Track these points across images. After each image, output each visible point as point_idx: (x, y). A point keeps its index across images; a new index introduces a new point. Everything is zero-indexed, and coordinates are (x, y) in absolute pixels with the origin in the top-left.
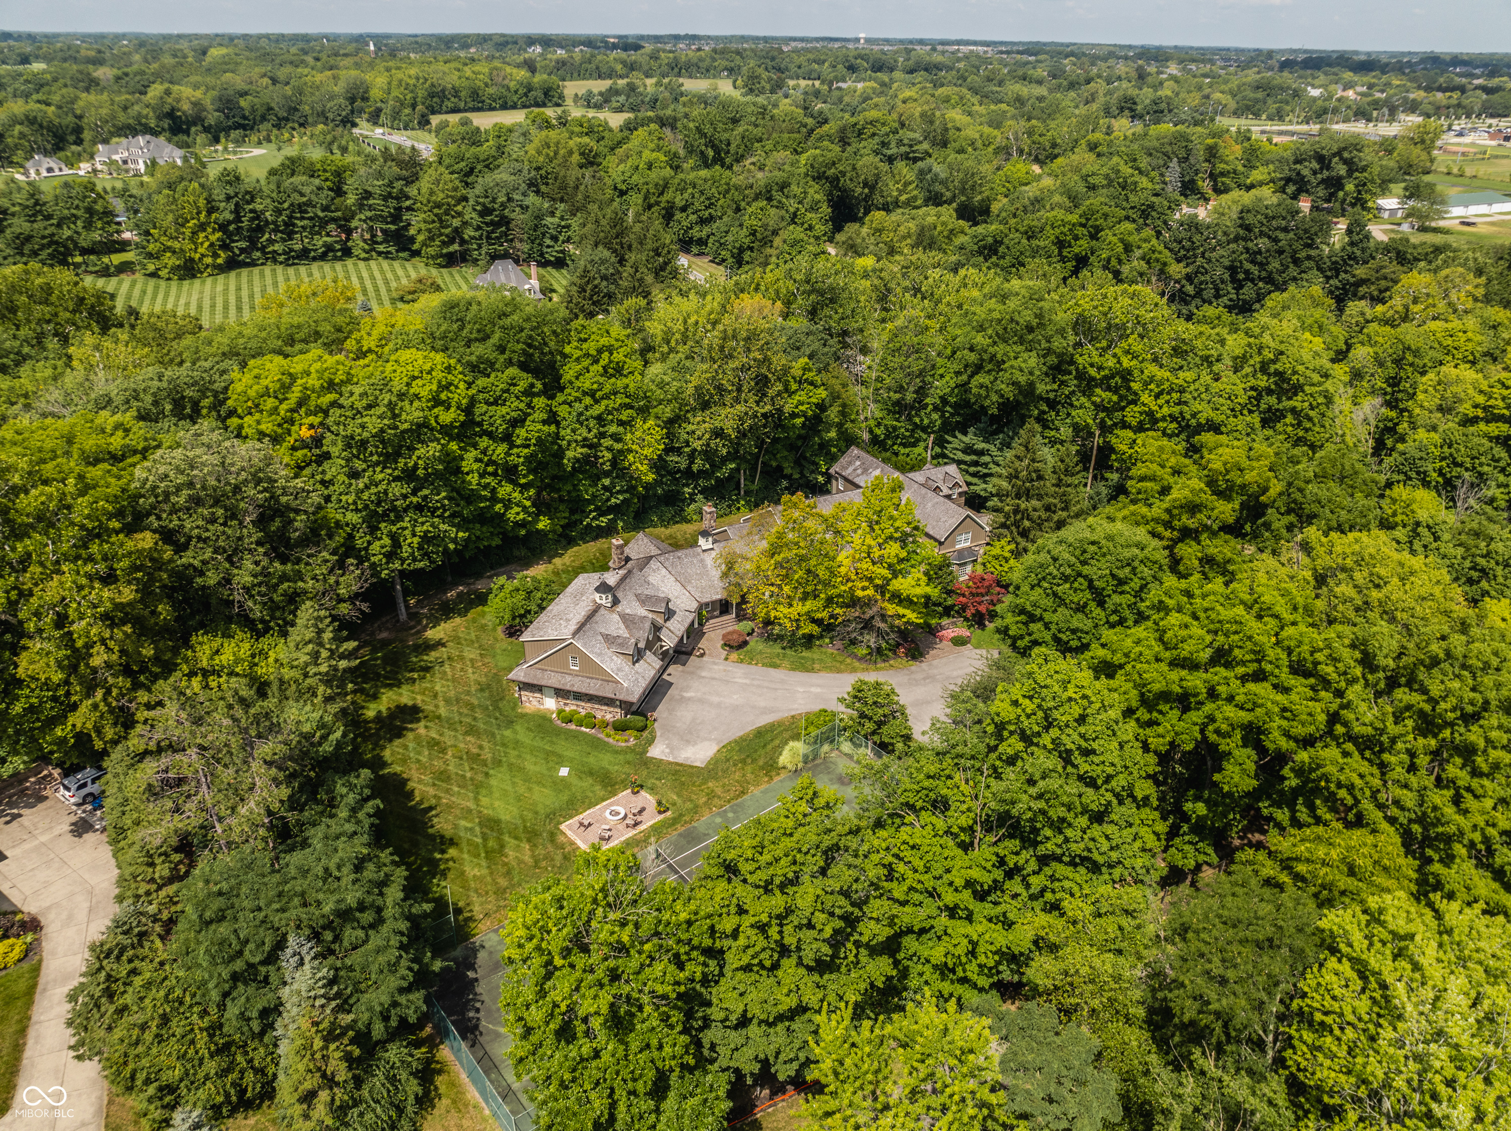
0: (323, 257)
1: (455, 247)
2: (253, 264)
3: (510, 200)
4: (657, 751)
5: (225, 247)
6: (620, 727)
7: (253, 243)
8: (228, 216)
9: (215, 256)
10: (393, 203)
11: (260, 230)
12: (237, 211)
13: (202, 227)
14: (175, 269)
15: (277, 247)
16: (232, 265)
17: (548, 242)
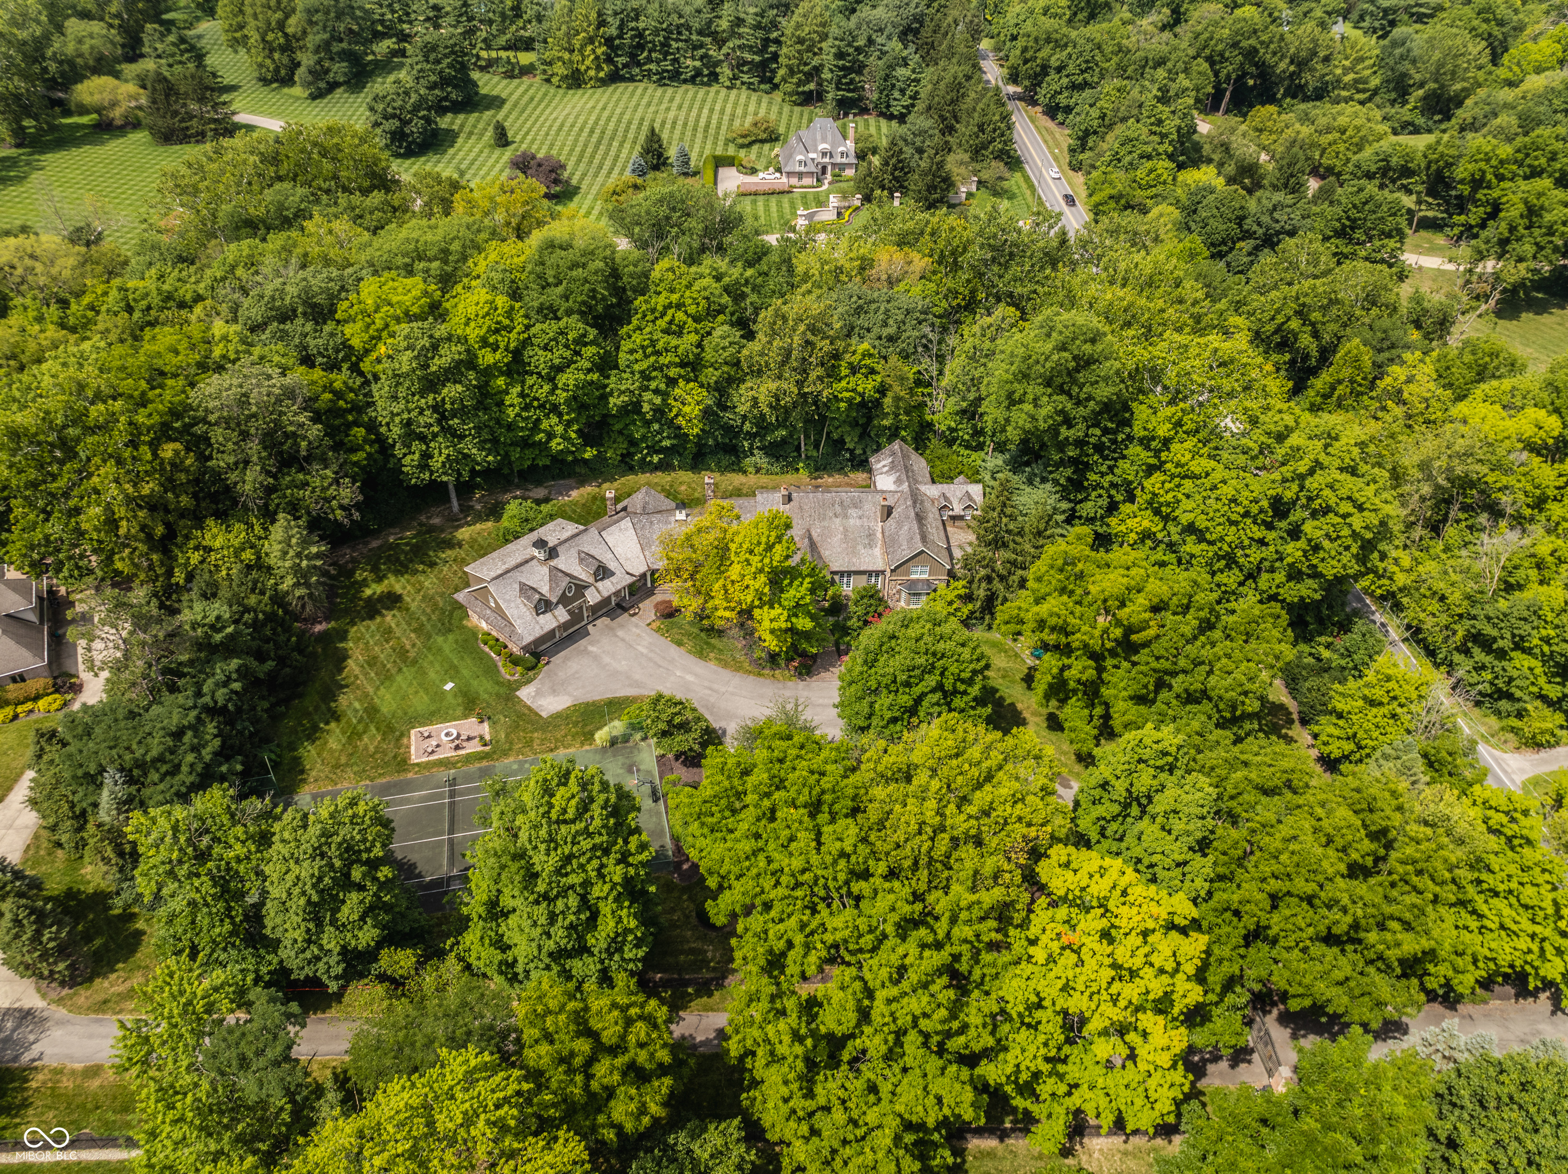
0: (692, 80)
1: (812, 86)
2: (632, 79)
3: (870, 42)
4: (525, 694)
5: (609, 60)
6: (515, 661)
7: (633, 56)
8: (613, 31)
9: (599, 68)
10: (760, 34)
11: (640, 47)
12: (621, 27)
13: (591, 40)
14: (564, 78)
15: (653, 67)
16: (614, 78)
17: (896, 94)
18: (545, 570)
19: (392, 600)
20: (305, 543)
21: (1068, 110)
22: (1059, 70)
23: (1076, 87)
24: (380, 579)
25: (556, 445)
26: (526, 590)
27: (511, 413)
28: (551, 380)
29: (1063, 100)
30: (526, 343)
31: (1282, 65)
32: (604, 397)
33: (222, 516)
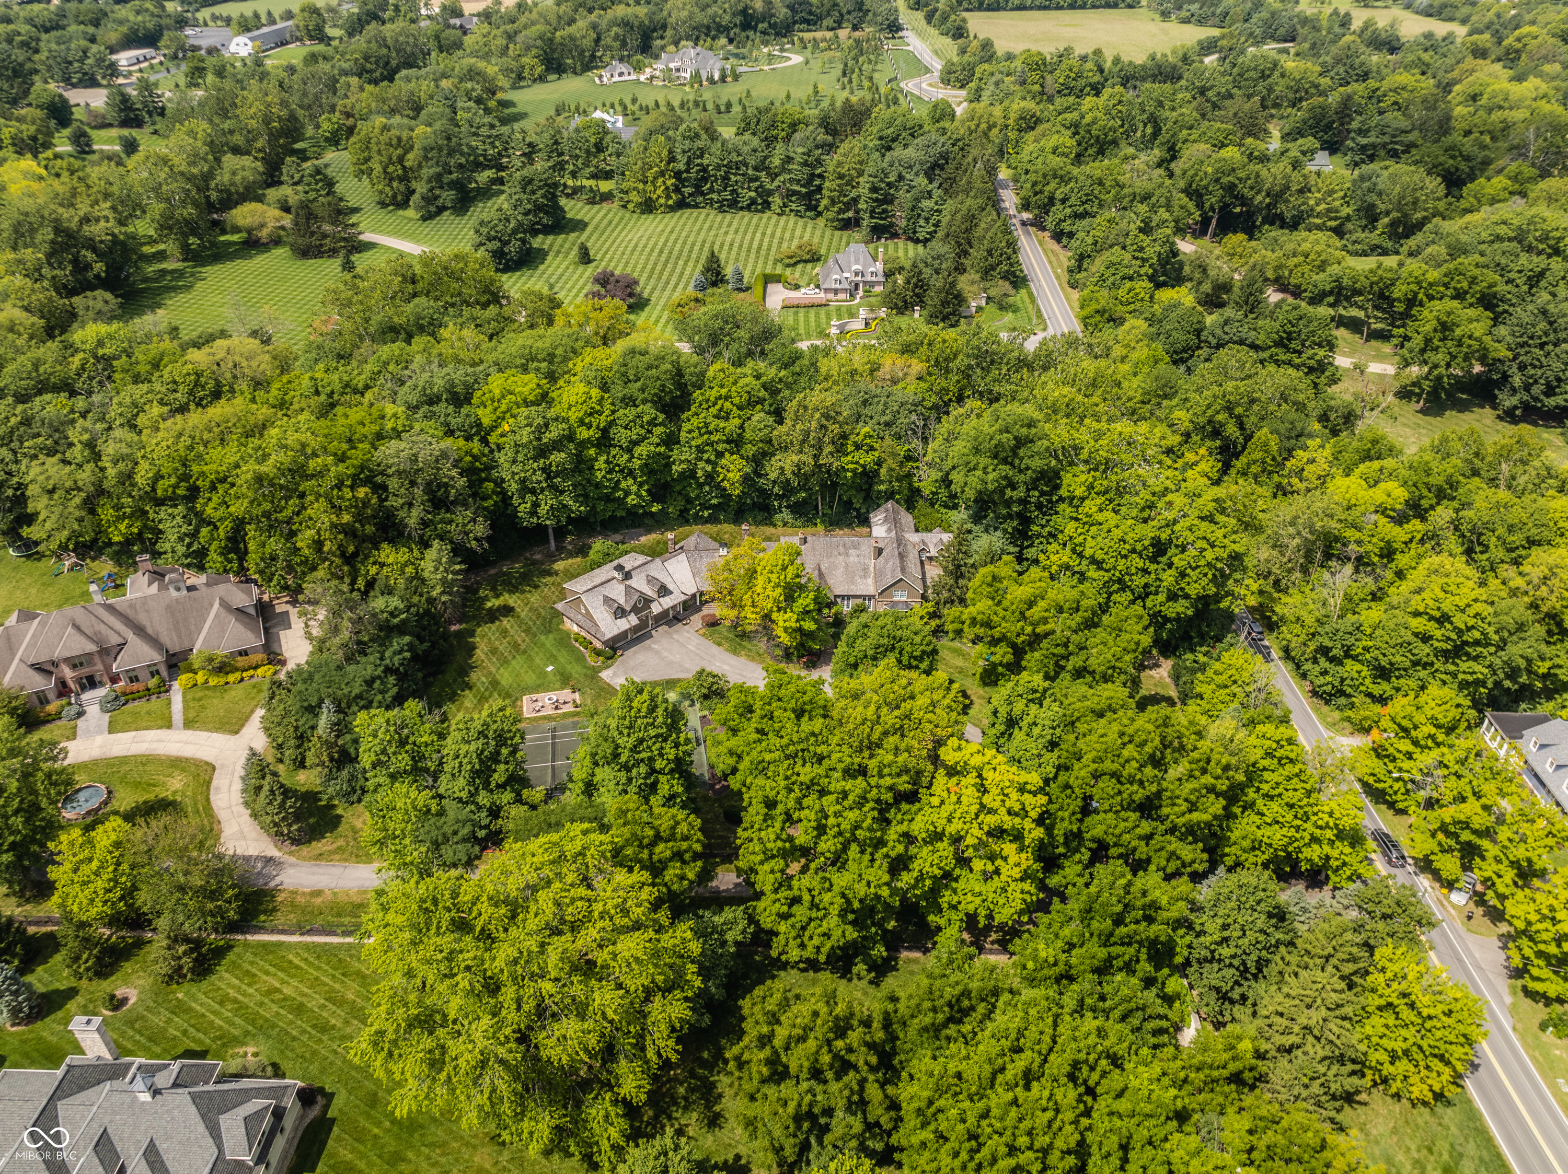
0: (748, 208)
1: (850, 214)
2: (696, 206)
3: (901, 177)
4: (605, 675)
5: (677, 190)
6: (598, 653)
7: (698, 187)
8: (681, 166)
9: (668, 197)
10: (806, 170)
11: (705, 180)
12: (688, 163)
13: (662, 174)
14: (638, 205)
15: (715, 196)
16: (681, 205)
17: (922, 222)
18: (622, 587)
19: (507, 610)
20: (451, 562)
21: (1071, 235)
22: (1063, 201)
23: (1077, 216)
24: (497, 596)
25: (631, 500)
26: (607, 600)
27: (599, 475)
28: (629, 451)
29: (1066, 227)
30: (612, 423)
31: (1259, 198)
32: (668, 465)
33: (392, 541)
